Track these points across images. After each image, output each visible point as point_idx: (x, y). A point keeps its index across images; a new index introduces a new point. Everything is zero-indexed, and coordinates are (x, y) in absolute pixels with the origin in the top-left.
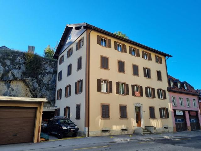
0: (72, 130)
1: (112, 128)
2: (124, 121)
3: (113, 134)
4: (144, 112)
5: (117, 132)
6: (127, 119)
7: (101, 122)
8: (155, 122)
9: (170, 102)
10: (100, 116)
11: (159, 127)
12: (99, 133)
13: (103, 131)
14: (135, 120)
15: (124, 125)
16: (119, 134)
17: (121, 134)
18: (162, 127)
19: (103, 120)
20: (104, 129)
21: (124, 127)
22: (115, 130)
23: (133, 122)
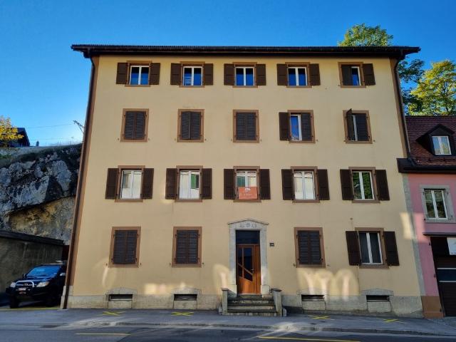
0: (21, 289)
1: (143, 290)
2: (187, 271)
3: (141, 306)
4: (272, 245)
5: (159, 300)
6: (200, 266)
7: (109, 273)
8: (323, 277)
9: (413, 209)
10: (107, 260)
11: (341, 296)
12: (98, 301)
13: (112, 296)
14: (230, 269)
15: (187, 283)
16: (166, 307)
17: (171, 307)
18: (356, 293)
19: (115, 270)
20: (116, 292)
21: (183, 288)
22: (151, 296)
23: (223, 275)
